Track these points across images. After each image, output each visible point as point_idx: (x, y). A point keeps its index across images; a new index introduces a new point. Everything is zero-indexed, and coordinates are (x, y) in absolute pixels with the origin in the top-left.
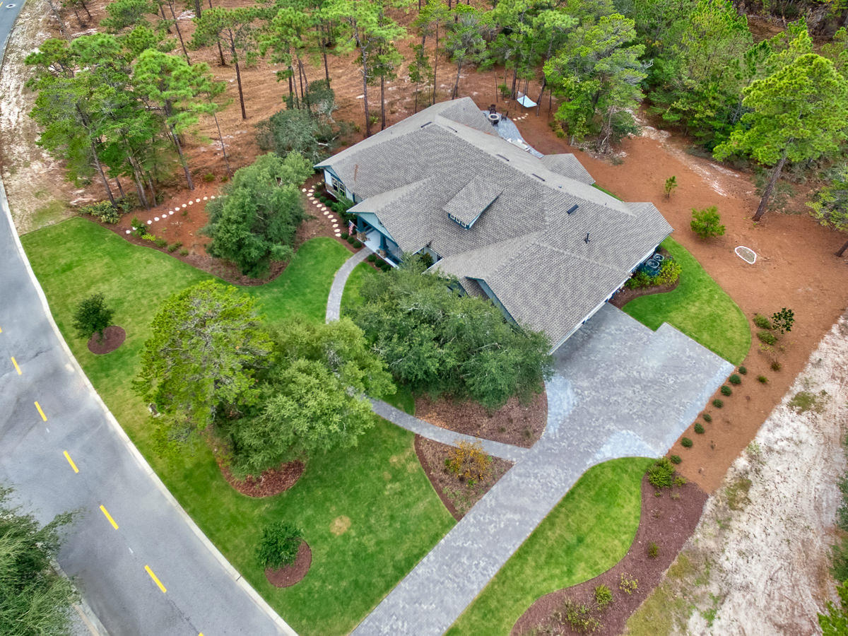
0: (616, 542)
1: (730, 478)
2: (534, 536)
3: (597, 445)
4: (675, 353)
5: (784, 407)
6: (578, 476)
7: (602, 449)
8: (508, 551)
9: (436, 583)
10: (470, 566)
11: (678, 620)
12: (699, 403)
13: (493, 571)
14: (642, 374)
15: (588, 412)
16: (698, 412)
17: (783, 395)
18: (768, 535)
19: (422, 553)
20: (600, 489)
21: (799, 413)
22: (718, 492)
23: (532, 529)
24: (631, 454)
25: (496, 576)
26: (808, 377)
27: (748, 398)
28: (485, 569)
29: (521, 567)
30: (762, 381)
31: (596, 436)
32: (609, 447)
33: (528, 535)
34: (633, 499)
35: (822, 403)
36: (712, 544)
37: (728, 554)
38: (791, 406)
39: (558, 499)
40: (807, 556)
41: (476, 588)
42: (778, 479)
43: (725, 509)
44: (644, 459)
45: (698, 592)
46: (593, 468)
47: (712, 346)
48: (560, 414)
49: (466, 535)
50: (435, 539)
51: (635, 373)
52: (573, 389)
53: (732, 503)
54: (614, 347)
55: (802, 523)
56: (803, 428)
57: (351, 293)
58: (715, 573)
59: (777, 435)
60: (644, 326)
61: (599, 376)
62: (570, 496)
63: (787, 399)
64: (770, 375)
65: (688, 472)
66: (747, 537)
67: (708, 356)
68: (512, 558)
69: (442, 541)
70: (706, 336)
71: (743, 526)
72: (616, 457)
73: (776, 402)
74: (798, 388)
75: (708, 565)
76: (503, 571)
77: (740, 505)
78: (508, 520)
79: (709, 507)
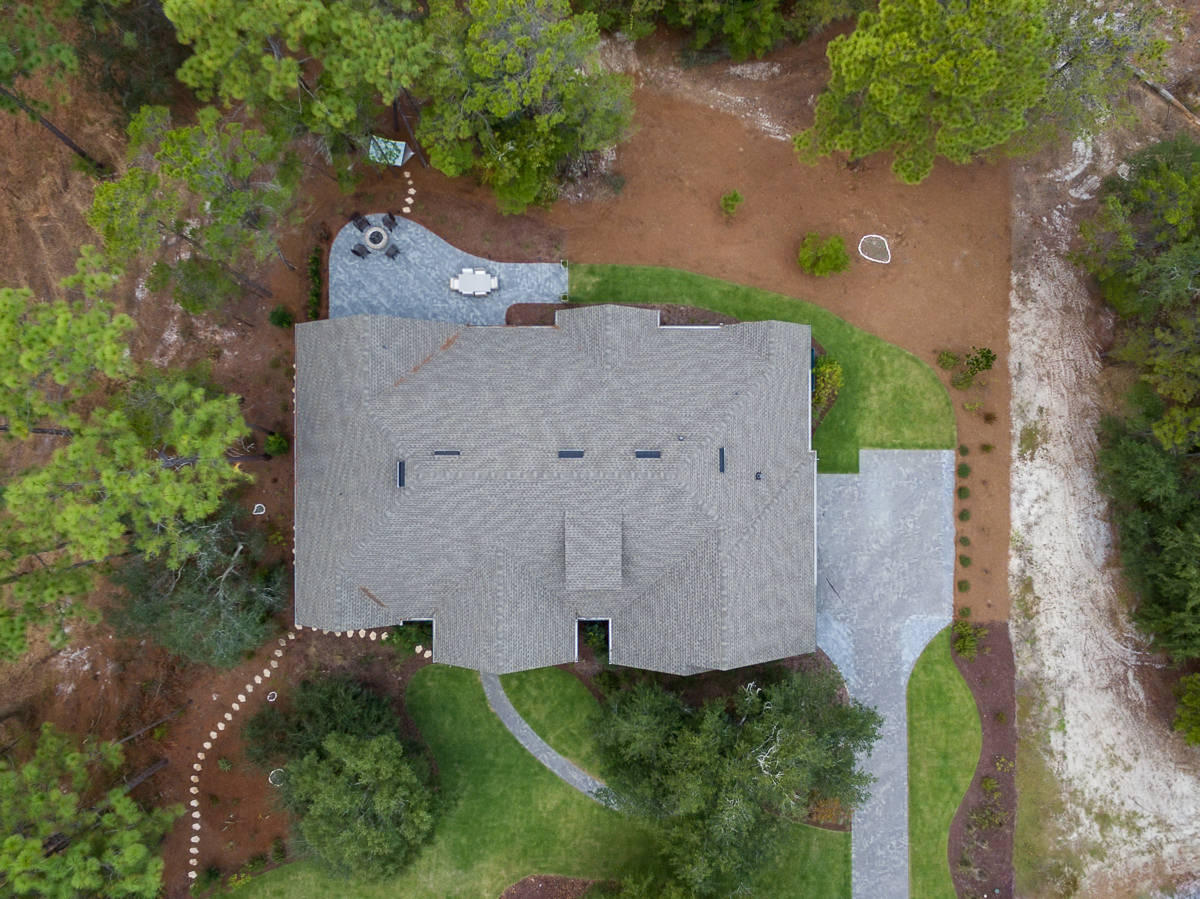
0: (969, 733)
1: (1014, 590)
2: (911, 787)
3: (897, 659)
4: (893, 484)
5: (1017, 463)
6: (903, 703)
7: (903, 658)
8: (902, 816)
9: (875, 887)
10: (888, 853)
11: (1045, 750)
12: (947, 528)
13: (905, 840)
14: (882, 541)
15: (865, 630)
16: (952, 540)
17: (1010, 448)
18: (1064, 618)
19: (847, 878)
20: (928, 698)
21: (1032, 459)
22: (1012, 611)
23: (906, 783)
24: (927, 640)
25: (911, 841)
26: (1018, 401)
27: (984, 482)
28: (898, 844)
29: (921, 818)
30: (986, 448)
31: (890, 650)
32: (906, 651)
33: (907, 790)
34: (957, 682)
35: (1044, 426)
36: (1033, 666)
37: (1047, 663)
38: (1022, 456)
39: (905, 739)
40: (1098, 608)
41: (903, 863)
42: (1048, 553)
43: (1025, 624)
44: (940, 635)
45: (1045, 715)
46: (910, 685)
47: (921, 442)
48: (845, 657)
49: (865, 835)
50: (847, 860)
51: (874, 546)
52: (835, 619)
53: (1028, 614)
54: (835, 531)
55: (1084, 580)
56: (1043, 473)
57: (534, 715)
58: (1047, 689)
59: (1027, 504)
60: (844, 476)
61: (847, 581)
62: (912, 730)
63: (1015, 452)
64: (987, 434)
65: (980, 615)
66: (1052, 634)
67: (924, 460)
68: (910, 820)
69: (853, 856)
70: (908, 433)
71: (1046, 627)
72: (918, 656)
73: (1009, 461)
74: (1018, 426)
75: (1039, 686)
76: (911, 834)
77: (1035, 609)
78: (884, 793)
79: (1013, 633)
